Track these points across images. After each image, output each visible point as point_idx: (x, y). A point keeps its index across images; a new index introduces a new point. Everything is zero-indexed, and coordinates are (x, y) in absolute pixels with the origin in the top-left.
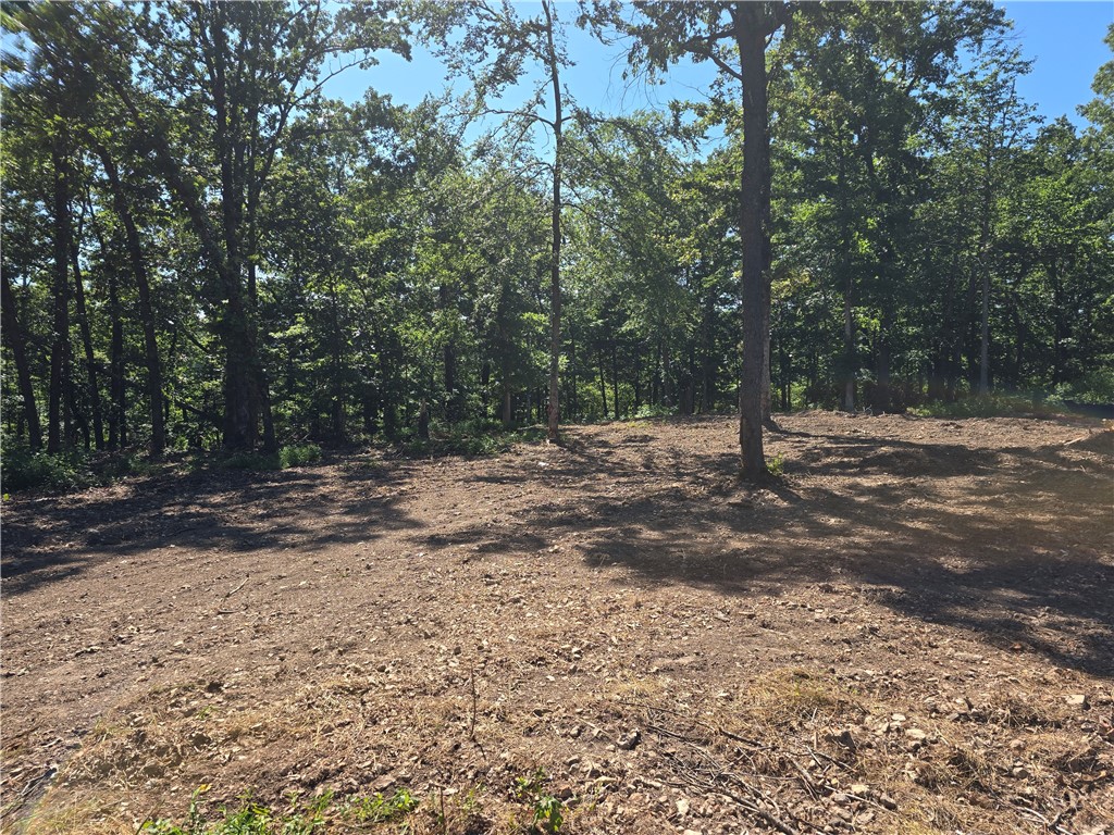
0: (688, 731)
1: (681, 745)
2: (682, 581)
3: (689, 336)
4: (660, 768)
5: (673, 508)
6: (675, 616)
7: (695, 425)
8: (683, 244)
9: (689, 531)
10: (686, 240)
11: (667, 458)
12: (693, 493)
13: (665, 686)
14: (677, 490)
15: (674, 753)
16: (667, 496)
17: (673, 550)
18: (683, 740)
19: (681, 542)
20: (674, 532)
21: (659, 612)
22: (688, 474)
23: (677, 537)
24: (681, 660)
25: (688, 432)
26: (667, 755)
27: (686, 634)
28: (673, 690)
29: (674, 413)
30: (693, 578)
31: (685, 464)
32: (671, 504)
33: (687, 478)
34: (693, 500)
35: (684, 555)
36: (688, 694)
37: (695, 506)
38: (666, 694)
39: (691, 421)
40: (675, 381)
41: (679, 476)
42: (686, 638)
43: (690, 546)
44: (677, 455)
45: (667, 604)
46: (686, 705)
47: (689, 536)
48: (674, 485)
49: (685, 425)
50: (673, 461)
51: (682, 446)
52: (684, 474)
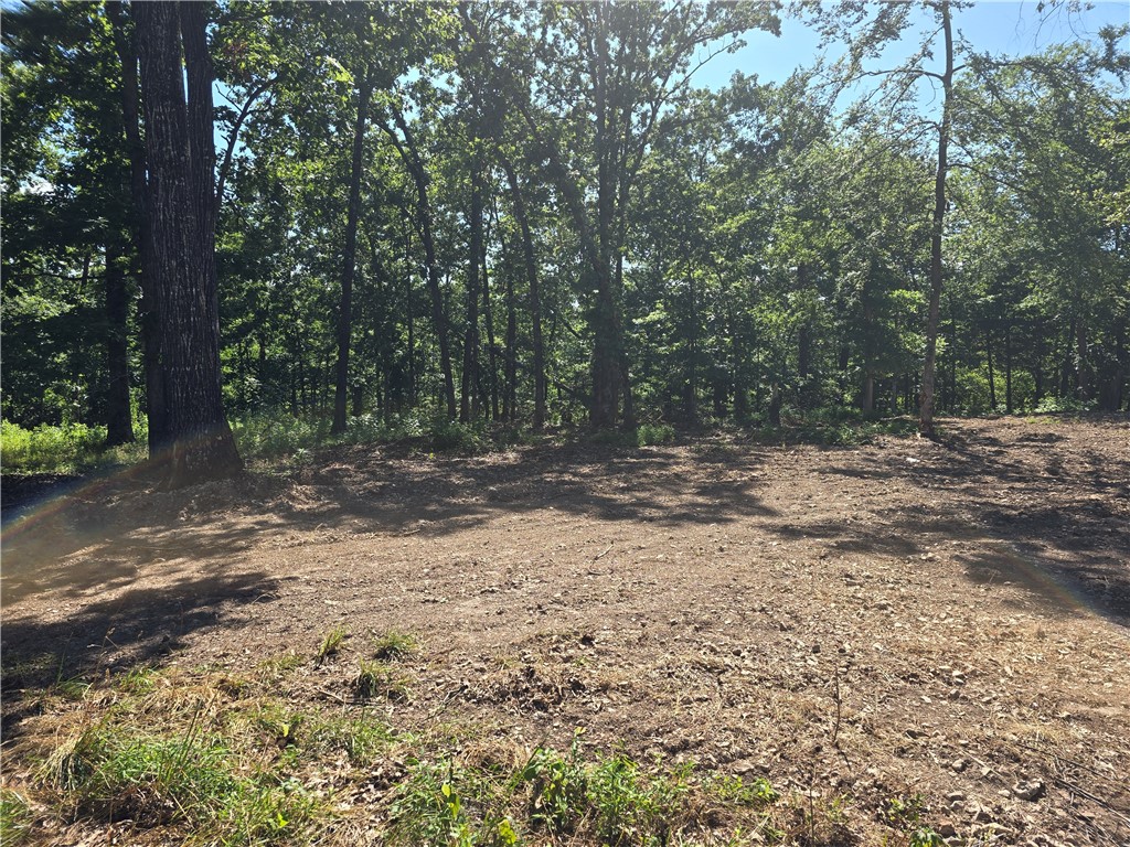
1: (1102, 811)
2: (1104, 615)
5: (1091, 524)
6: (1094, 656)
8: (1113, 199)
10: (1117, 194)
11: (1082, 463)
13: (1081, 737)
14: (1097, 503)
16: (1082, 509)
17: (1091, 575)
19: (1103, 567)
20: (1093, 554)
21: (1070, 648)
23: (1098, 560)
24: (1102, 710)
25: (1112, 433)
26: (1082, 818)
28: (1091, 745)
29: (1093, 408)
32: (1088, 520)
33: (1110, 489)
34: (1120, 517)
35: (1107, 583)
36: (1113, 753)
38: (1080, 746)
39: (1117, 419)
40: (1095, 369)
41: (1100, 487)
46: (1110, 766)
48: (1093, 497)
49: (1107, 424)
50: (1090, 468)
51: (1104, 450)
52: (1107, 485)
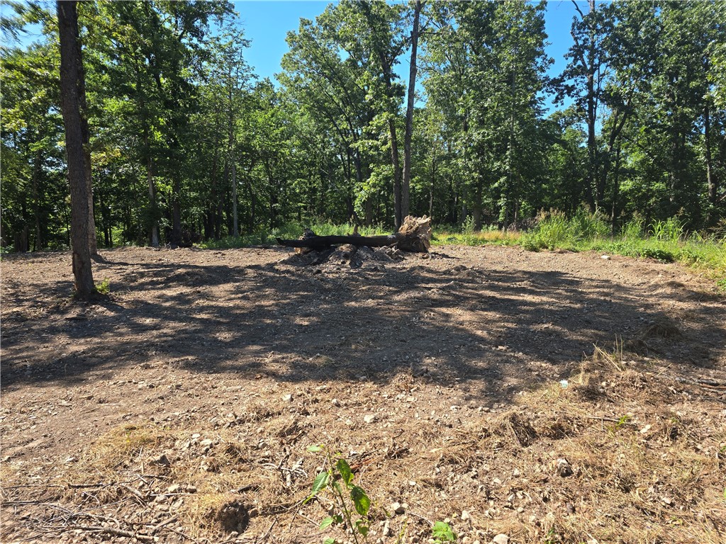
0: (41, 495)
3: (20, 189)
4: (18, 530)
7: (31, 260)
9: (31, 345)
12: (33, 314)
15: (29, 516)
18: (37, 503)
22: (27, 300)
27: (34, 424)
30: (37, 380)
31: (24, 293)
37: (35, 324)
42: (34, 426)
43: (33, 356)
44: (15, 286)
45: (14, 405)
47: (32, 348)
